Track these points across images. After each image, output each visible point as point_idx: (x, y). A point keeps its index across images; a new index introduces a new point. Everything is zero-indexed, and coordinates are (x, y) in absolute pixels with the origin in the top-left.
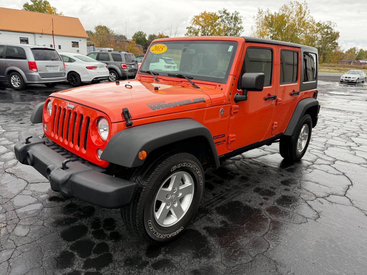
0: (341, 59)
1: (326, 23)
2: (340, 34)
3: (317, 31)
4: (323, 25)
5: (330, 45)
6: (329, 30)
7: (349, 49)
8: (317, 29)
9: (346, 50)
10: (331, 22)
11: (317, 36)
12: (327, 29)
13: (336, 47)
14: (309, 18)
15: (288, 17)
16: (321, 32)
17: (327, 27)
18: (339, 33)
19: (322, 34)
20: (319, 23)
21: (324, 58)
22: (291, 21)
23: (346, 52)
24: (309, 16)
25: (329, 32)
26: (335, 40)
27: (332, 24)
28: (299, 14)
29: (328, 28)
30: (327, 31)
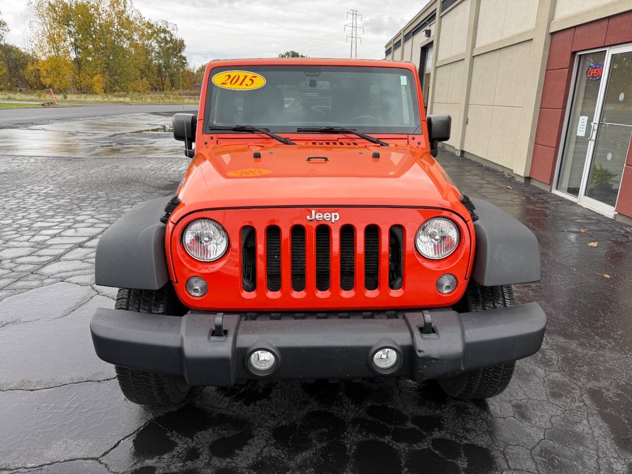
0: (195, 83)
1: (160, 24)
2: (185, 43)
3: (149, 37)
4: (155, 26)
5: (175, 59)
6: (167, 36)
7: (200, 66)
8: (148, 32)
9: (197, 68)
10: (167, 22)
11: (151, 46)
12: (163, 34)
13: (184, 63)
14: (134, 13)
15: (97, 9)
16: (155, 38)
17: (163, 30)
18: (183, 41)
19: (158, 42)
20: (149, 23)
21: (173, 81)
22: (104, 16)
23: (197, 71)
24: (132, 9)
25: (169, 39)
26: (180, 51)
27: (170, 26)
28: (115, 4)
29: (165, 31)
30: (165, 38)
